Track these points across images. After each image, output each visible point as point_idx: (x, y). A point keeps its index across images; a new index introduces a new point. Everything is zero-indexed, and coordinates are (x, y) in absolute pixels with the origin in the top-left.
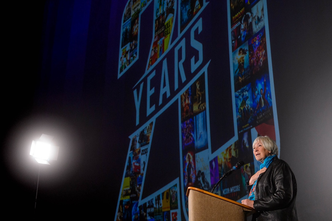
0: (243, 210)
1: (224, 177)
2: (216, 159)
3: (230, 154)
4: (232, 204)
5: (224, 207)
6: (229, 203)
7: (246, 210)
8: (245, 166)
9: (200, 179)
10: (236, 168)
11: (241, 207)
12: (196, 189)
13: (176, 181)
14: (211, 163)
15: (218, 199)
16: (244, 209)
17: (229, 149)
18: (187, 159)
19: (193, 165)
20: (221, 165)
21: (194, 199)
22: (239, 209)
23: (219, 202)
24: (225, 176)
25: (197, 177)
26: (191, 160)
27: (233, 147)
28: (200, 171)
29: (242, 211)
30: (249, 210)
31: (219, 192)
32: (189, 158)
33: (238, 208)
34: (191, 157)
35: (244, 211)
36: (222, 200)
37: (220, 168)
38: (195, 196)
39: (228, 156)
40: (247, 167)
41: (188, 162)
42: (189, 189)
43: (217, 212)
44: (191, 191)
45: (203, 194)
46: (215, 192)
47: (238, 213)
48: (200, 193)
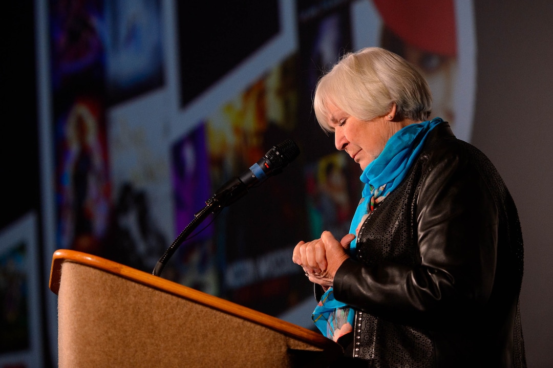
0: (288, 346)
1: (210, 209)
2: (198, 135)
3: (261, 112)
4: (240, 321)
5: (205, 336)
6: (228, 317)
7: (302, 346)
8: (322, 164)
9: (130, 221)
10: (265, 169)
11: (278, 335)
12: (89, 258)
13: (25, 229)
14: (177, 150)
15: (183, 301)
16: (292, 342)
17: (257, 92)
18: (70, 131)
19: (97, 160)
20: (219, 162)
21: (80, 303)
22: (270, 343)
23: (188, 314)
24: (215, 204)
25: (116, 213)
26: (92, 138)
27: (273, 83)
28: (127, 189)
29: (284, 349)
30: (312, 349)
31: (210, 278)
32: (81, 128)
33: (267, 341)
34: (91, 123)
35: (290, 351)
36: (200, 307)
37: (215, 173)
38: (82, 289)
39: (250, 123)
40: (330, 168)
41: (74, 148)
42: (59, 262)
43: (175, 356)
44: (66, 268)
45: (120, 281)
46: (192, 276)
47: (265, 360)
48: (106, 276)
